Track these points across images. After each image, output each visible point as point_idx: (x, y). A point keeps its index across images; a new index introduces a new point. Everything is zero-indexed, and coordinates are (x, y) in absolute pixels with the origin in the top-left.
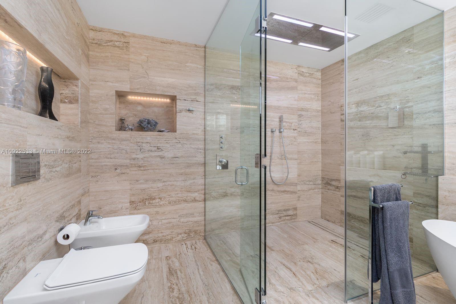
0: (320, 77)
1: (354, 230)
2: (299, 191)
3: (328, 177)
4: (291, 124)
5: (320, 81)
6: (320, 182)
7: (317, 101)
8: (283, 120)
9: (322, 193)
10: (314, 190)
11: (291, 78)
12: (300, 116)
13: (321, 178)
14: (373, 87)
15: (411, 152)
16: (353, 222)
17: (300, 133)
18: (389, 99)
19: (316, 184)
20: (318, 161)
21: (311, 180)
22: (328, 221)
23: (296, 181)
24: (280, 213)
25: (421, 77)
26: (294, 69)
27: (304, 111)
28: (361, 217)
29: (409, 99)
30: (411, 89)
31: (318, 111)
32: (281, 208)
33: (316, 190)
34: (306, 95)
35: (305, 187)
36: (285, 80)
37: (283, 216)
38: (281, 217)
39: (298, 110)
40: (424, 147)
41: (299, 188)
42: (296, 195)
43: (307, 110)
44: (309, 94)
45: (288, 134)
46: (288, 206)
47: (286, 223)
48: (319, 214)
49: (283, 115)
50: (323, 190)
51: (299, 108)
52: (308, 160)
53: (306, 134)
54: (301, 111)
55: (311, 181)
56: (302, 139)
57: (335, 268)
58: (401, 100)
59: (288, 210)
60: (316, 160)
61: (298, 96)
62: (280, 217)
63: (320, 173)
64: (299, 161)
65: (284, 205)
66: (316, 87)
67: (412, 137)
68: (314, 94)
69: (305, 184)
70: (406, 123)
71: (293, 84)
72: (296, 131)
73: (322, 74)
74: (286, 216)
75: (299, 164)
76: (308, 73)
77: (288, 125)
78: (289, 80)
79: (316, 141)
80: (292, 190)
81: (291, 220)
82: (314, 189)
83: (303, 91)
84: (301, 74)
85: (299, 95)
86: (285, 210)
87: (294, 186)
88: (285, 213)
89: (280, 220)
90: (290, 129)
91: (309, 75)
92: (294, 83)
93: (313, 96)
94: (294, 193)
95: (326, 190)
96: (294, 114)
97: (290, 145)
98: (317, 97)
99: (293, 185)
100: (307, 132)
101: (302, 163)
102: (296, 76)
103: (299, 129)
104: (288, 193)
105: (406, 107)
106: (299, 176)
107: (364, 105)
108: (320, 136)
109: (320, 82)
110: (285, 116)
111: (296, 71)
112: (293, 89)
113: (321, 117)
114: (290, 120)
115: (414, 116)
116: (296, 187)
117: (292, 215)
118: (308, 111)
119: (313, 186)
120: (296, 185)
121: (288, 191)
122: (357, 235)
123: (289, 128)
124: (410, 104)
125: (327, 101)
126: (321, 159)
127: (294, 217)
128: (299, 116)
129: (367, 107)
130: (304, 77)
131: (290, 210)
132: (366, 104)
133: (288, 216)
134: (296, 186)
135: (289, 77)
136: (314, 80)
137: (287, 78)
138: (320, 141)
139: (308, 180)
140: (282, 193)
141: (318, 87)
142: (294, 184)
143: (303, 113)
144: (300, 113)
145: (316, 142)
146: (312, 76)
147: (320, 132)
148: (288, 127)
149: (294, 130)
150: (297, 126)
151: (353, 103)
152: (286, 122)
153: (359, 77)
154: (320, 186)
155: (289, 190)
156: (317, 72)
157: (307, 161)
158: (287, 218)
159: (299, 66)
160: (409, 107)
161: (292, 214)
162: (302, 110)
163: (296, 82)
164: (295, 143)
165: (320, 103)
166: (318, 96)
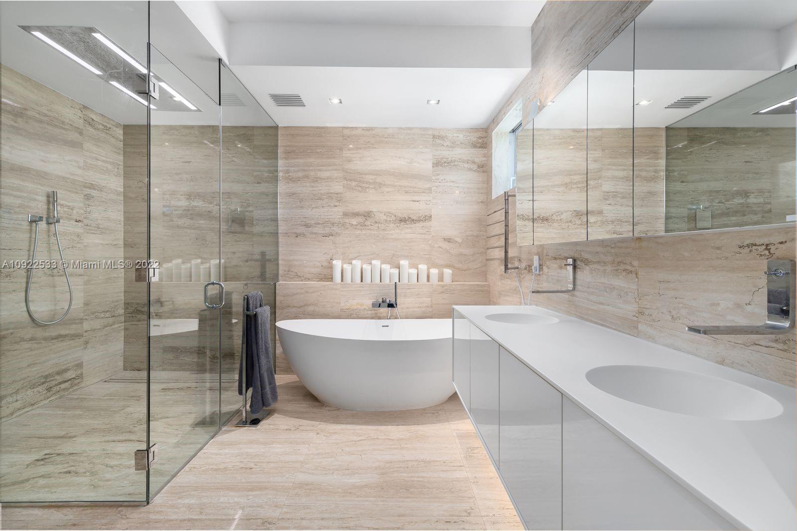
0: (122, 137)
1: (184, 367)
2: (86, 332)
3: (138, 301)
4: (72, 209)
5: (122, 143)
6: (122, 311)
7: (117, 176)
8: (57, 201)
9: (126, 329)
10: (113, 327)
11: (71, 125)
12: (88, 197)
13: (122, 306)
14: (210, 178)
15: (252, 260)
16: (183, 358)
17: (88, 228)
18: (229, 198)
19: (116, 315)
20: (119, 277)
21: (107, 309)
22: (138, 370)
23: (82, 315)
24: (50, 381)
25: (260, 183)
26: (76, 110)
27: (95, 189)
28: (193, 347)
29: (250, 203)
30: (252, 193)
31: (118, 194)
32: (51, 371)
33: (116, 326)
34: (100, 163)
35: (97, 324)
36: (57, 124)
37: (56, 385)
38: (51, 388)
39: (85, 187)
40: (263, 254)
41: (86, 326)
42: (82, 340)
43: (101, 189)
44: (103, 161)
45: (65, 228)
46: (66, 362)
47: (61, 397)
48: (121, 364)
49: (56, 192)
50: (128, 323)
51: (86, 183)
52: (102, 276)
53: (100, 230)
54: (90, 188)
55: (108, 311)
56: (93, 239)
57: (189, 412)
58: (241, 202)
59: (66, 370)
60: (115, 276)
61: (84, 161)
62: (49, 389)
63: (122, 297)
64: (86, 278)
65: (56, 364)
66: (115, 152)
67: (253, 245)
68: (112, 163)
69: (97, 318)
70: (247, 228)
71: (73, 136)
72: (80, 224)
73: (124, 134)
74: (60, 383)
75: (86, 283)
76: (103, 125)
77: (65, 211)
78: (66, 127)
79: (115, 243)
80: (72, 332)
81: (72, 387)
82: (111, 325)
83: (94, 153)
84: (90, 122)
85: (86, 160)
86: (58, 373)
87: (78, 323)
88: (59, 378)
89: (48, 394)
90: (69, 219)
91: (103, 128)
92: (77, 135)
93: (110, 167)
94: (78, 336)
95: (135, 323)
96: (76, 193)
97: (69, 248)
98: (116, 170)
99: (75, 323)
100: (101, 226)
101: (92, 282)
102: (80, 123)
103: (86, 221)
104: (65, 339)
105: (247, 211)
106: (86, 304)
107: (199, 199)
108: (121, 235)
109: (121, 145)
110: (61, 194)
111: (79, 113)
112: (74, 145)
113: (123, 204)
114: (69, 202)
115: (254, 222)
116: (80, 325)
117: (74, 378)
118: (101, 191)
119: (111, 320)
120: (81, 321)
121: (66, 336)
122: (189, 372)
123: (66, 217)
124: (250, 209)
125: (137, 180)
126: (123, 273)
127: (77, 381)
128: (86, 197)
129: (202, 203)
130: (95, 129)
131: (69, 370)
132: (202, 198)
133: (65, 382)
134: (81, 323)
135: (67, 121)
136: (113, 140)
137: (63, 123)
138: (121, 243)
139: (103, 309)
140: (54, 341)
141: (119, 154)
142: (78, 321)
143: (93, 193)
144: (88, 191)
145: (115, 245)
146: (108, 132)
147: (121, 228)
148: (66, 215)
149: (76, 221)
150: (82, 214)
151: (182, 193)
152: (62, 205)
153: (192, 160)
154: (123, 319)
155: (67, 332)
156: (117, 127)
157: (100, 277)
158: (63, 386)
159: (85, 107)
160: (251, 212)
161: (74, 376)
162: (92, 186)
163: (81, 133)
164: (78, 245)
165: (121, 181)
166: (118, 169)
